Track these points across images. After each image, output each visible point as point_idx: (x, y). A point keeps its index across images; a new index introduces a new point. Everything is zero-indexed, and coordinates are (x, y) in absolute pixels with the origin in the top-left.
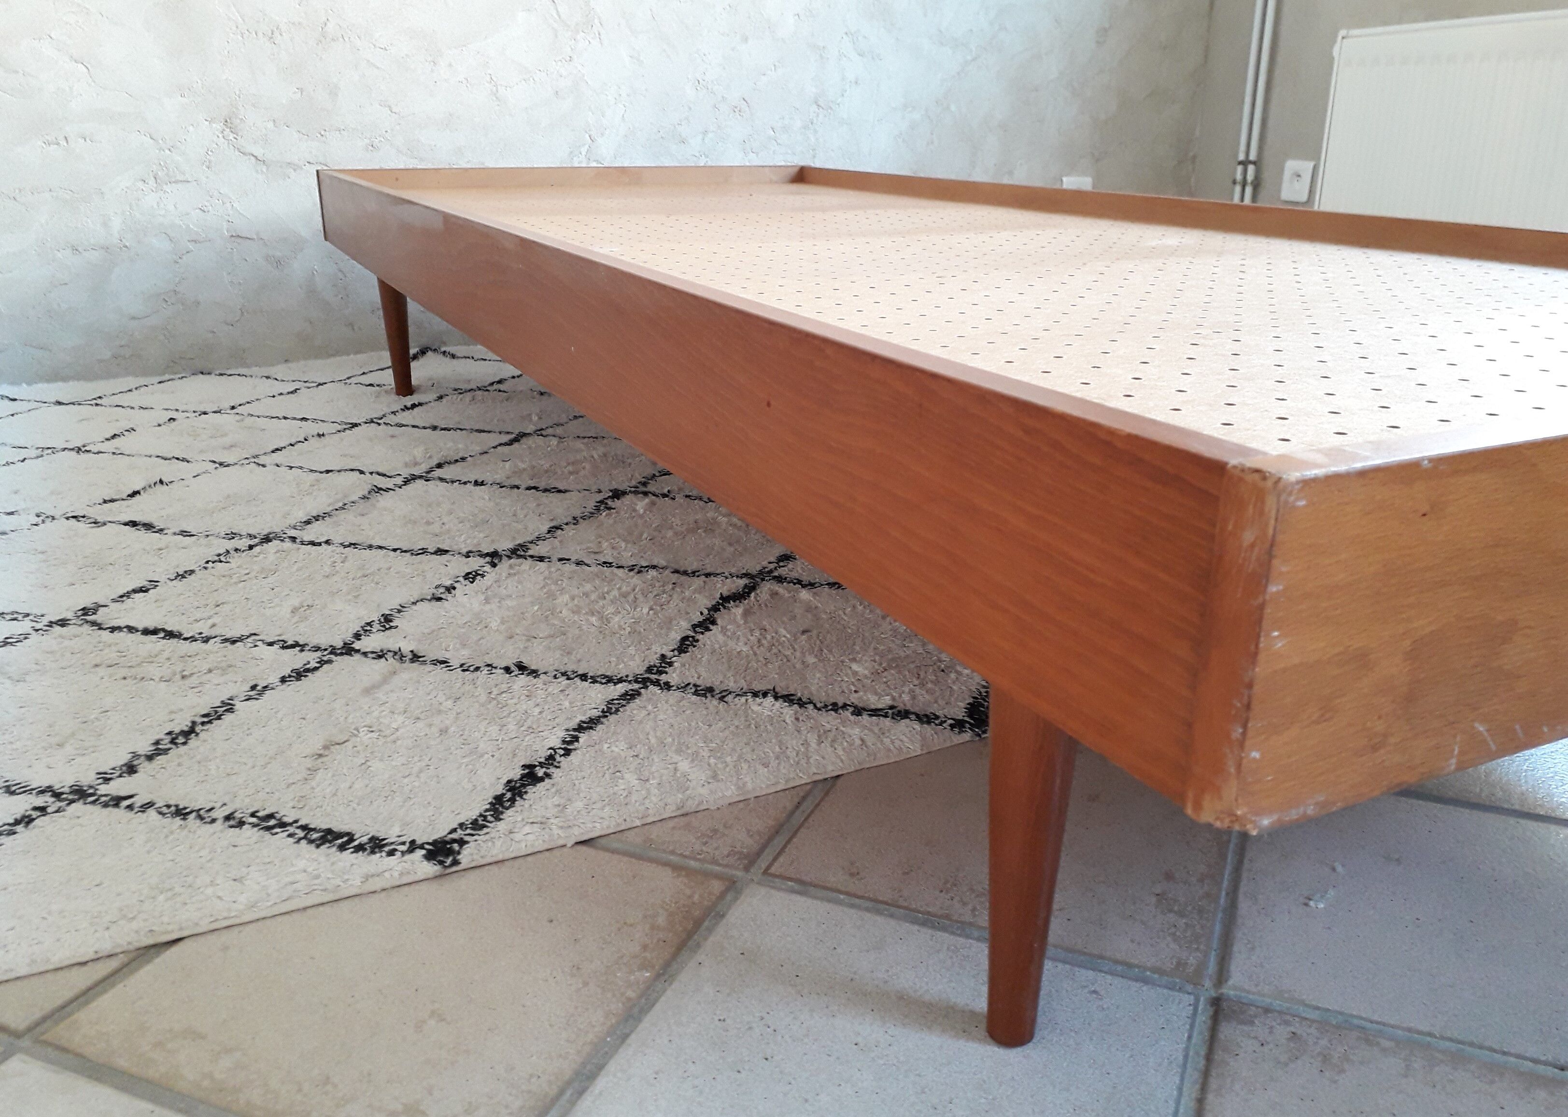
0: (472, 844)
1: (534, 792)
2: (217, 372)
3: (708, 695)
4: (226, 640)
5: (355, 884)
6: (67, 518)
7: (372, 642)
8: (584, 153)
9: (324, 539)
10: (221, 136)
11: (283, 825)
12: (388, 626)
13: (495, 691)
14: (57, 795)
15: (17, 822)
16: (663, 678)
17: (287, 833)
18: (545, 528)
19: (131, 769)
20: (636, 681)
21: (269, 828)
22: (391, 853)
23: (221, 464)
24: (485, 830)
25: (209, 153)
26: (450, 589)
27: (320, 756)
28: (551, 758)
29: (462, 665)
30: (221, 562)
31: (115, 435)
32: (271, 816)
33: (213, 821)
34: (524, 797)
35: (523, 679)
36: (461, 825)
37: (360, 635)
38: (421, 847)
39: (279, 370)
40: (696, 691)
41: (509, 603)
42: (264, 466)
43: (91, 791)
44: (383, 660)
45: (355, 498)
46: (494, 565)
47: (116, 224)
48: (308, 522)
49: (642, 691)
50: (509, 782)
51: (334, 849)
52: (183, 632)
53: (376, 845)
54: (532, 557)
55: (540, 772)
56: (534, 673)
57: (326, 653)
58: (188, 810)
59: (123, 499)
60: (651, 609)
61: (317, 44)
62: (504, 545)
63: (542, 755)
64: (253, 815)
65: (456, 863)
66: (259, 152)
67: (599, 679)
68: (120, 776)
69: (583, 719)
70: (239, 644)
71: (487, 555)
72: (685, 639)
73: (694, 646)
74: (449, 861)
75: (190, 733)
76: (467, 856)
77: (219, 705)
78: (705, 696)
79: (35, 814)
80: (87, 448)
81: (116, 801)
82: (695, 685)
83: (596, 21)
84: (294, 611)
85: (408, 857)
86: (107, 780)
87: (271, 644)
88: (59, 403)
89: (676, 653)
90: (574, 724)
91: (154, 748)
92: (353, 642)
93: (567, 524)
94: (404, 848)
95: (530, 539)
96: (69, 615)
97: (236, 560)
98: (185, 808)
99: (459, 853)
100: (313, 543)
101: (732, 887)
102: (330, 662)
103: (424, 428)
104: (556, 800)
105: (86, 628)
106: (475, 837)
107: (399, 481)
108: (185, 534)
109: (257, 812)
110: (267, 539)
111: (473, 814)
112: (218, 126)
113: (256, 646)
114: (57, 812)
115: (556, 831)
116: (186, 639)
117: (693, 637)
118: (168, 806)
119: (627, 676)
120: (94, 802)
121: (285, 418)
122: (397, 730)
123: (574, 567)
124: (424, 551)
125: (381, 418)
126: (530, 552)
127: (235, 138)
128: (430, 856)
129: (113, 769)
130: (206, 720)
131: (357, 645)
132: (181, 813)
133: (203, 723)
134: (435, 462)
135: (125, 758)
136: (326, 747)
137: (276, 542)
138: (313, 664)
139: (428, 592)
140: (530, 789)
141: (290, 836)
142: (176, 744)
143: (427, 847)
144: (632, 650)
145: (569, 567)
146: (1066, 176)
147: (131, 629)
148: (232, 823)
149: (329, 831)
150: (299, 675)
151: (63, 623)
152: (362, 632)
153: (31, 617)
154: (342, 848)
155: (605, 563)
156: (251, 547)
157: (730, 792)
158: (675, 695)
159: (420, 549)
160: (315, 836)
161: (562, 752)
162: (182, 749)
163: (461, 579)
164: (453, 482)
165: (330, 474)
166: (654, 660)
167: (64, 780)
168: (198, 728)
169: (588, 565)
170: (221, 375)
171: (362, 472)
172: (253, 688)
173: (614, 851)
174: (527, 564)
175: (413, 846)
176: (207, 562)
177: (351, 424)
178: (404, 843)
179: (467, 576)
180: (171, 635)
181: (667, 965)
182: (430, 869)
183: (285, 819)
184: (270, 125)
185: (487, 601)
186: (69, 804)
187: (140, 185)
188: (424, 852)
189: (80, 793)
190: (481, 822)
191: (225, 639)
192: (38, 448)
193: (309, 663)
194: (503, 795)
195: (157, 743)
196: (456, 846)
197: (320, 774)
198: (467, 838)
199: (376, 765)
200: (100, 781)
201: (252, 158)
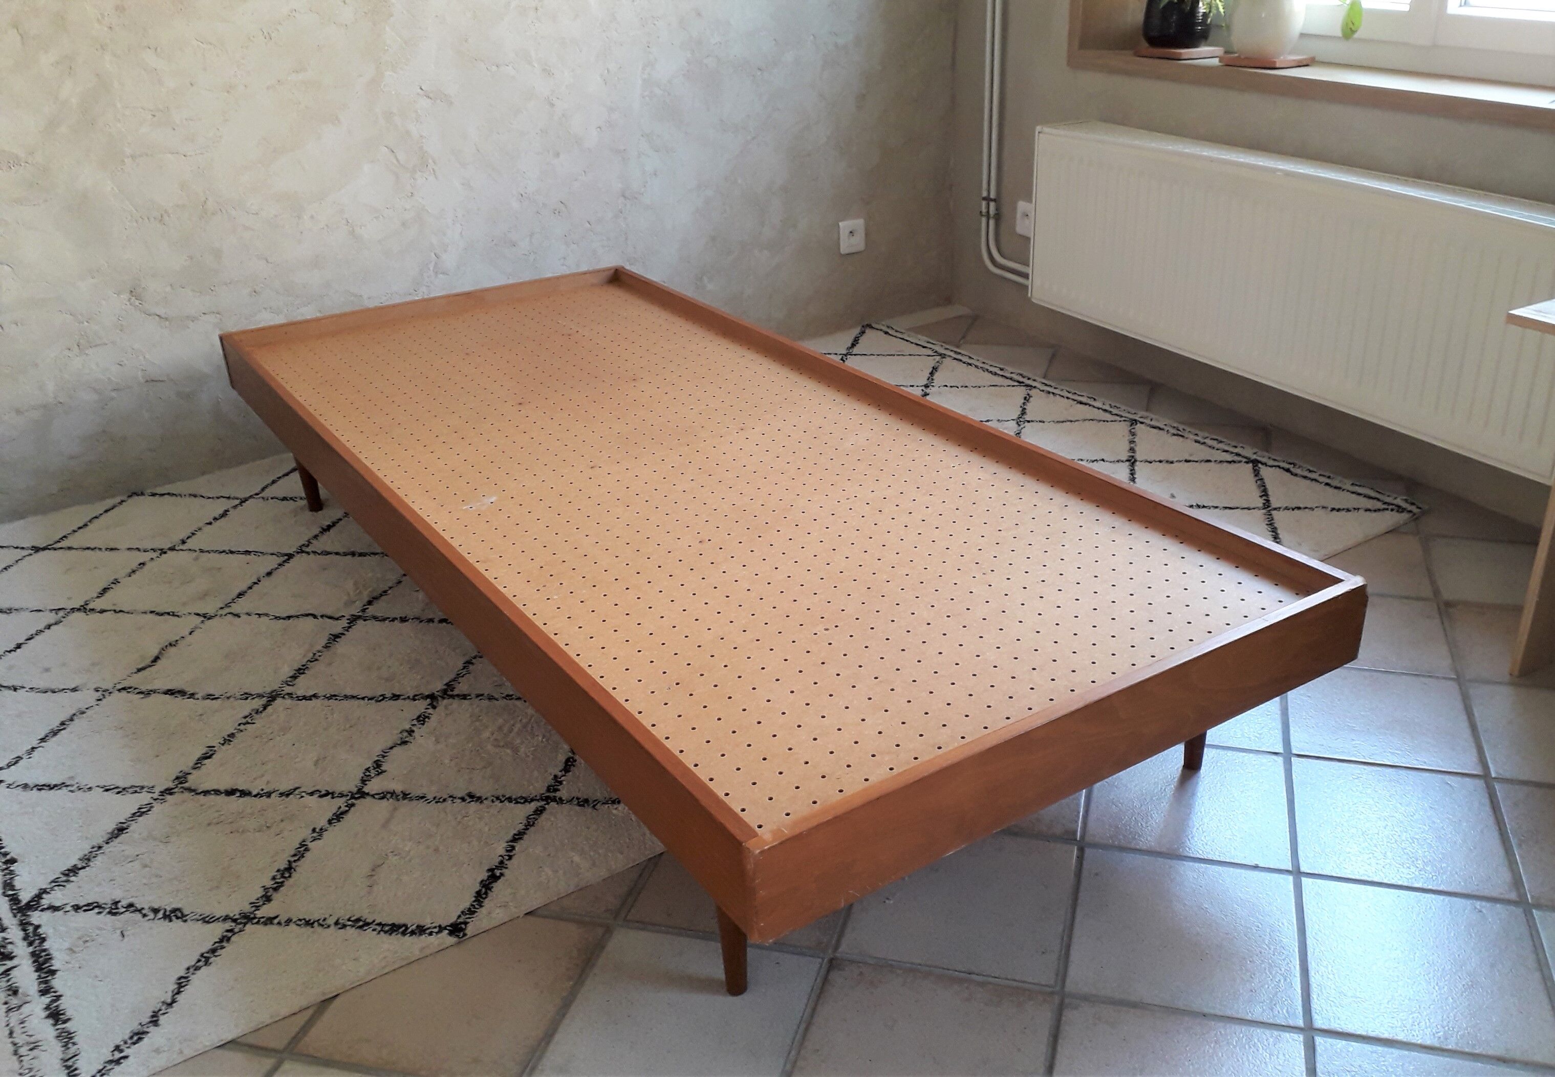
0: (471, 923)
1: (498, 886)
2: (149, 491)
3: (586, 805)
4: (282, 794)
5: (417, 954)
6: (119, 690)
7: (374, 786)
8: (431, 269)
9: (311, 693)
10: (128, 303)
11: (368, 924)
12: (380, 771)
13: (459, 817)
14: (235, 921)
15: (221, 941)
16: (558, 794)
17: (371, 929)
18: (460, 665)
19: (267, 899)
20: (542, 800)
21: (360, 927)
22: (431, 934)
23: (204, 616)
24: (476, 914)
25: (120, 318)
26: (411, 732)
27: (372, 876)
28: (501, 862)
29: (435, 798)
30: (249, 723)
31: (105, 589)
32: (358, 920)
33: (329, 926)
34: (492, 890)
35: (474, 806)
36: (462, 912)
37: (366, 781)
38: (445, 928)
39: (201, 484)
40: (579, 802)
41: (452, 741)
42: (238, 616)
43: (252, 916)
44: (385, 800)
45: (320, 648)
46: (434, 707)
47: (51, 387)
48: (294, 677)
49: (547, 806)
50: (482, 881)
51: (399, 935)
52: (251, 790)
53: (421, 930)
54: (458, 696)
55: (498, 873)
56: (479, 799)
57: (348, 798)
58: (312, 921)
59: (150, 666)
60: (544, 737)
61: (200, 219)
62: (437, 686)
63: (496, 861)
64: (349, 920)
65: (465, 935)
66: (161, 311)
67: (519, 800)
68: (264, 904)
69: (515, 832)
70: (291, 796)
71: (428, 697)
72: (568, 760)
73: (574, 766)
74: (461, 934)
75: (289, 869)
76: (470, 930)
77: (298, 846)
78: (583, 806)
79: (230, 934)
80: (91, 606)
81: (269, 921)
82: (578, 799)
83: (430, 161)
84: (316, 763)
85: (439, 935)
86: (258, 908)
87: (312, 794)
88: (37, 549)
89: (563, 773)
90: (510, 837)
91: (273, 882)
92: (363, 787)
93: (475, 658)
94: (436, 930)
95: (452, 676)
96: (171, 785)
97: (260, 721)
98: (310, 920)
99: (465, 929)
100: (304, 698)
101: (608, 931)
102: (353, 805)
103: (345, 554)
104: (509, 891)
105: (187, 795)
106: (472, 919)
107: (344, 623)
108: (213, 697)
109: (350, 918)
110: (273, 697)
111: (467, 905)
112: (125, 296)
113: (302, 797)
114: (240, 931)
115: (514, 910)
116: (255, 796)
117: (572, 758)
118: (300, 920)
119: (536, 796)
120: (257, 923)
121: (232, 552)
122: (409, 851)
123: (487, 702)
124: (384, 697)
125: (308, 546)
126: (456, 692)
127: (140, 304)
128: (451, 933)
129: (258, 899)
130: (296, 858)
131: (366, 790)
132: (309, 923)
133: (295, 861)
134: (366, 598)
135: (260, 893)
136: (373, 870)
137: (279, 701)
138: (344, 809)
139: (395, 737)
140: (494, 885)
141: (374, 930)
142: (285, 878)
143: (448, 928)
144: (536, 773)
145: (485, 703)
146: (841, 221)
147: (217, 792)
148: (339, 926)
149: (393, 925)
150: (338, 817)
151: (169, 791)
152: (365, 778)
153: (146, 789)
154: (404, 934)
155: (508, 696)
156: (265, 707)
157: (603, 873)
158: (566, 807)
159: (381, 696)
160: (387, 928)
161: (507, 858)
162: (291, 880)
163: (415, 722)
164: (384, 620)
165: (292, 619)
166: (550, 780)
167: (235, 912)
168: (294, 865)
169: (497, 700)
170: (154, 495)
171: (315, 617)
172: (314, 830)
173: (545, 917)
174: (455, 703)
175: (441, 929)
176: (239, 725)
177: (286, 555)
178: (435, 927)
179: (418, 719)
180: (244, 793)
181: (581, 976)
182: (452, 940)
183: (368, 921)
184: (168, 289)
185: (437, 742)
186: (244, 926)
187: (66, 353)
188: (447, 931)
189: (247, 918)
190: (473, 909)
191: (280, 794)
192: (51, 610)
193: (340, 807)
194: (480, 891)
195: (274, 878)
196: (463, 926)
197: (375, 888)
198: (468, 920)
199: (405, 878)
200: (254, 909)
201: (157, 317)
